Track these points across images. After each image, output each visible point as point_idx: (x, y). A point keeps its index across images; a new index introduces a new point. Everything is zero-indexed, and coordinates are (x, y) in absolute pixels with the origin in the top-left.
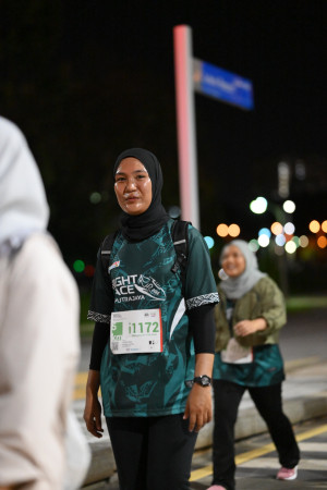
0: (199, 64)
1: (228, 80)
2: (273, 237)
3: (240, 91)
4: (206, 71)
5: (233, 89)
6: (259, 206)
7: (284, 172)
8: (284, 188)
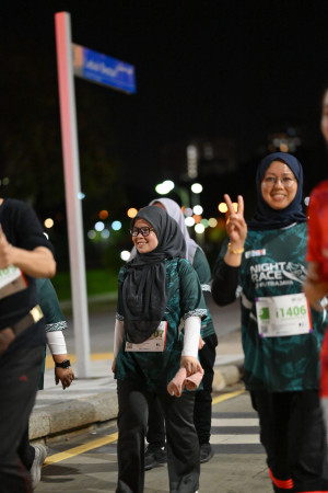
1: (111, 65)
3: (123, 76)
4: (88, 58)
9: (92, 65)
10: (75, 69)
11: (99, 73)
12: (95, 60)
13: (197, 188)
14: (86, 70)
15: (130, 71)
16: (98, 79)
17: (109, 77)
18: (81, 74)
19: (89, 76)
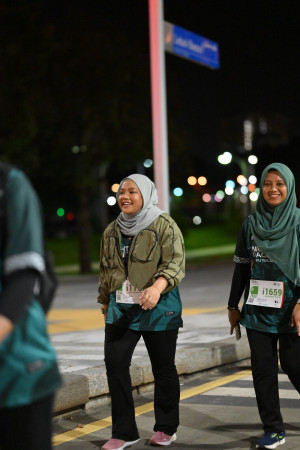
0: (171, 26)
1: (199, 43)
2: (238, 186)
3: (207, 52)
4: (177, 34)
5: (202, 50)
6: (225, 158)
7: (248, 127)
8: (248, 144)
9: (181, 42)
10: (166, 45)
11: (187, 49)
12: (184, 37)
13: (253, 160)
14: (176, 46)
15: (214, 48)
16: (186, 55)
17: (196, 53)
18: (170, 50)
19: (178, 52)
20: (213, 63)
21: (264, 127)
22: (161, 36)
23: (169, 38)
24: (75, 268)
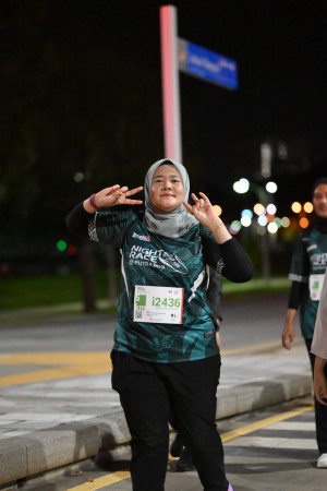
0: (184, 43)
1: (214, 61)
2: (255, 217)
3: (224, 71)
4: (192, 51)
5: (218, 69)
6: (241, 186)
7: (266, 152)
8: (266, 170)
9: (196, 60)
10: (180, 63)
11: (202, 68)
12: (200, 56)
13: (272, 187)
14: (191, 65)
15: (231, 67)
16: (201, 74)
17: (212, 73)
18: (185, 69)
19: (193, 71)
20: (231, 83)
21: (283, 152)
22: (174, 54)
23: (183, 57)
24: (79, 306)
